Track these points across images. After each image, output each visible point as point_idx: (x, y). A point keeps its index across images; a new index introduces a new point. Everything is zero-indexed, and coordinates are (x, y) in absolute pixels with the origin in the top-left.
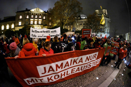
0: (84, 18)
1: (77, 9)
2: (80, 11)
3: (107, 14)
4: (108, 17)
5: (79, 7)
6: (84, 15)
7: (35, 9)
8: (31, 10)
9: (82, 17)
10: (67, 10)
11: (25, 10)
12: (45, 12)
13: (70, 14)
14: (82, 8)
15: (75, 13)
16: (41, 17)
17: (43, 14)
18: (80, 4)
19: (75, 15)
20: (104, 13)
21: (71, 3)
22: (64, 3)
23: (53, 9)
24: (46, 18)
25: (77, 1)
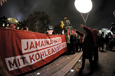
0: (52, 28)
1: (46, 21)
2: (48, 23)
3: (69, 23)
4: (71, 26)
5: (48, 19)
6: (51, 26)
7: (12, 19)
8: (8, 19)
9: (50, 28)
10: (38, 22)
11: (3, 17)
12: (19, 22)
13: (40, 26)
14: (50, 20)
15: (45, 25)
16: (16, 27)
17: (17, 24)
18: (49, 17)
19: (44, 26)
20: (68, 23)
21: (41, 16)
22: (36, 16)
23: (27, 20)
24: (19, 28)
25: (46, 15)
